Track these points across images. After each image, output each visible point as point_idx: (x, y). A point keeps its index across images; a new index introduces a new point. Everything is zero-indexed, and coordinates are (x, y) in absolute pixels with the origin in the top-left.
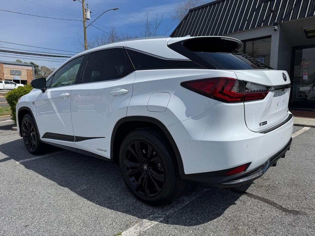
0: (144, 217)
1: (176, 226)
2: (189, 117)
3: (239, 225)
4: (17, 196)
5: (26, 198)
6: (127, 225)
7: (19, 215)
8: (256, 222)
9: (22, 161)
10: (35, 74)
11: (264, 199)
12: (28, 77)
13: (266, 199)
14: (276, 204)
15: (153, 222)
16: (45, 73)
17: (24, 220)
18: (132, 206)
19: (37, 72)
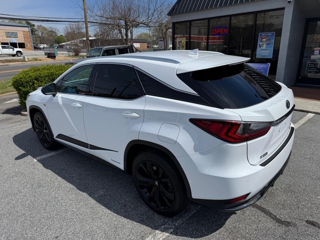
0: (156, 228)
1: (184, 237)
2: (197, 152)
3: (237, 238)
4: (42, 202)
5: (51, 205)
6: (142, 237)
7: (48, 225)
8: (252, 234)
9: (39, 158)
10: (32, 34)
11: (262, 207)
12: (26, 39)
13: (263, 208)
14: (271, 213)
15: (164, 233)
16: (43, 33)
17: (53, 231)
18: (145, 215)
19: (34, 32)
